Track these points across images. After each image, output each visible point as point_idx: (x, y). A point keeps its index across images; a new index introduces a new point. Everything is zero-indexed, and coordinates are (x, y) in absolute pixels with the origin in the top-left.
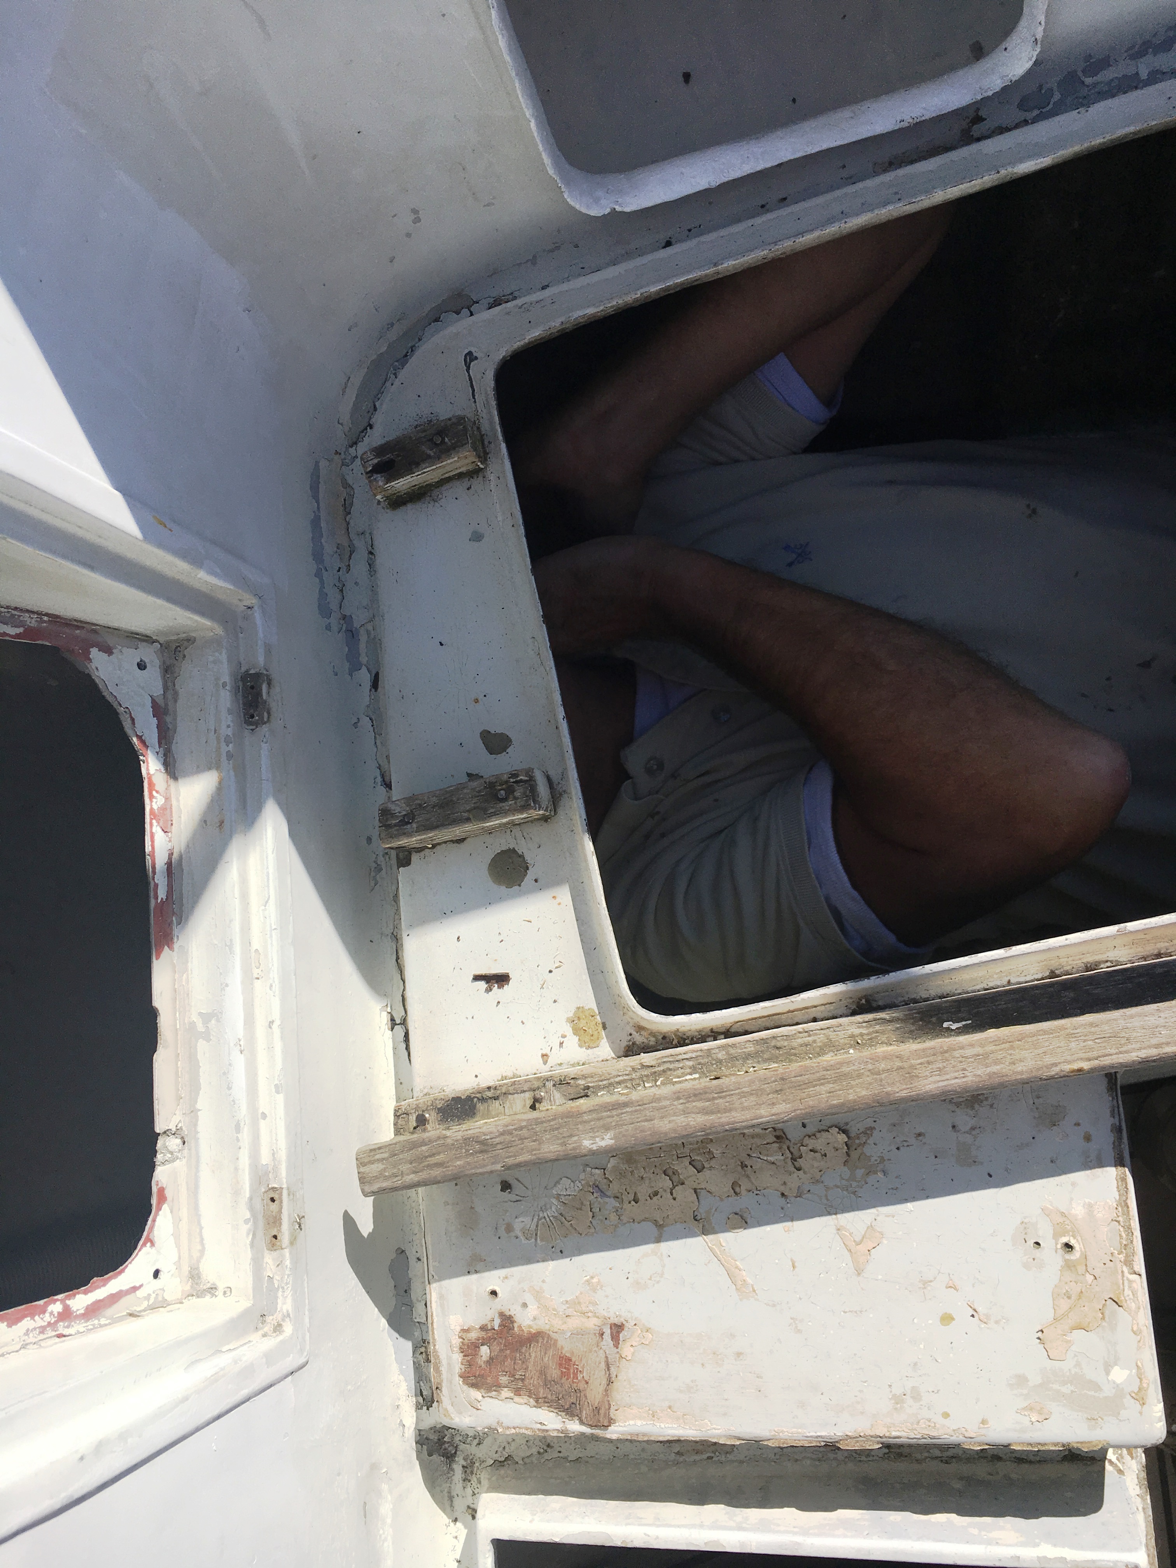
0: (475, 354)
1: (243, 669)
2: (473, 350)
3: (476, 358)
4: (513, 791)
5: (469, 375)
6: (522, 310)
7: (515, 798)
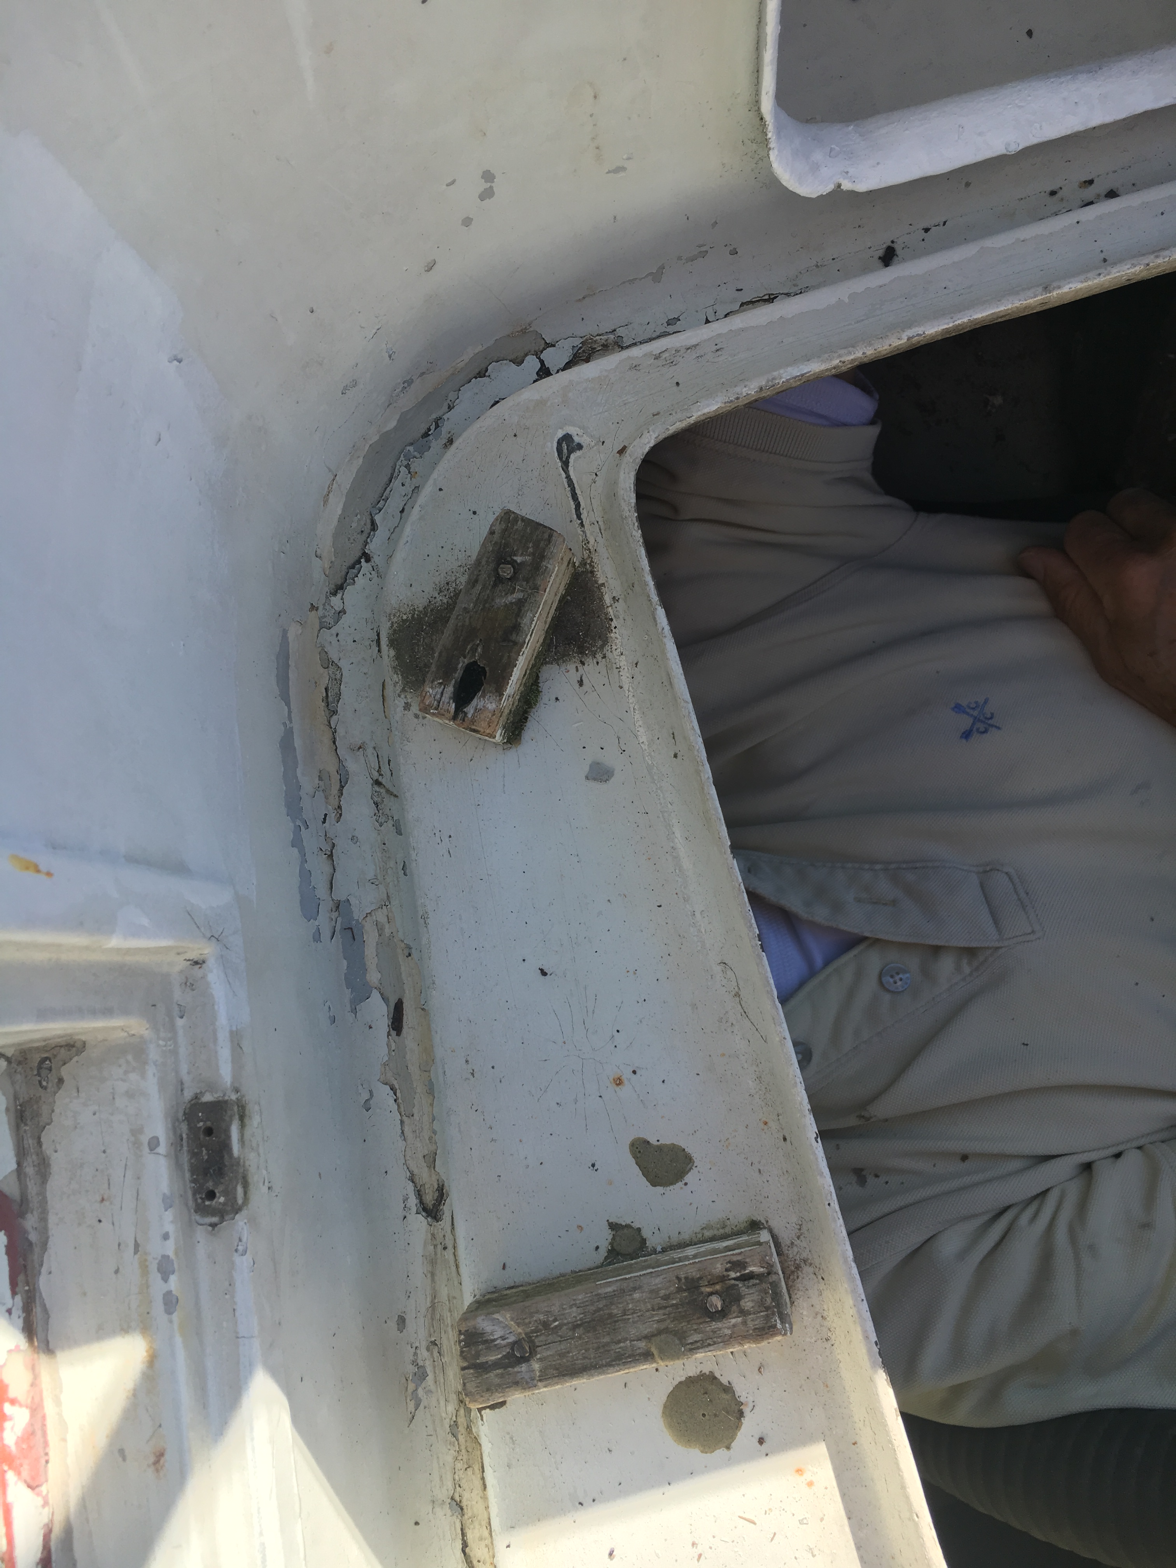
0: (577, 439)
1: (188, 1095)
2: (572, 430)
3: (580, 447)
4: (738, 1298)
5: (568, 477)
6: (659, 362)
7: (743, 1313)
